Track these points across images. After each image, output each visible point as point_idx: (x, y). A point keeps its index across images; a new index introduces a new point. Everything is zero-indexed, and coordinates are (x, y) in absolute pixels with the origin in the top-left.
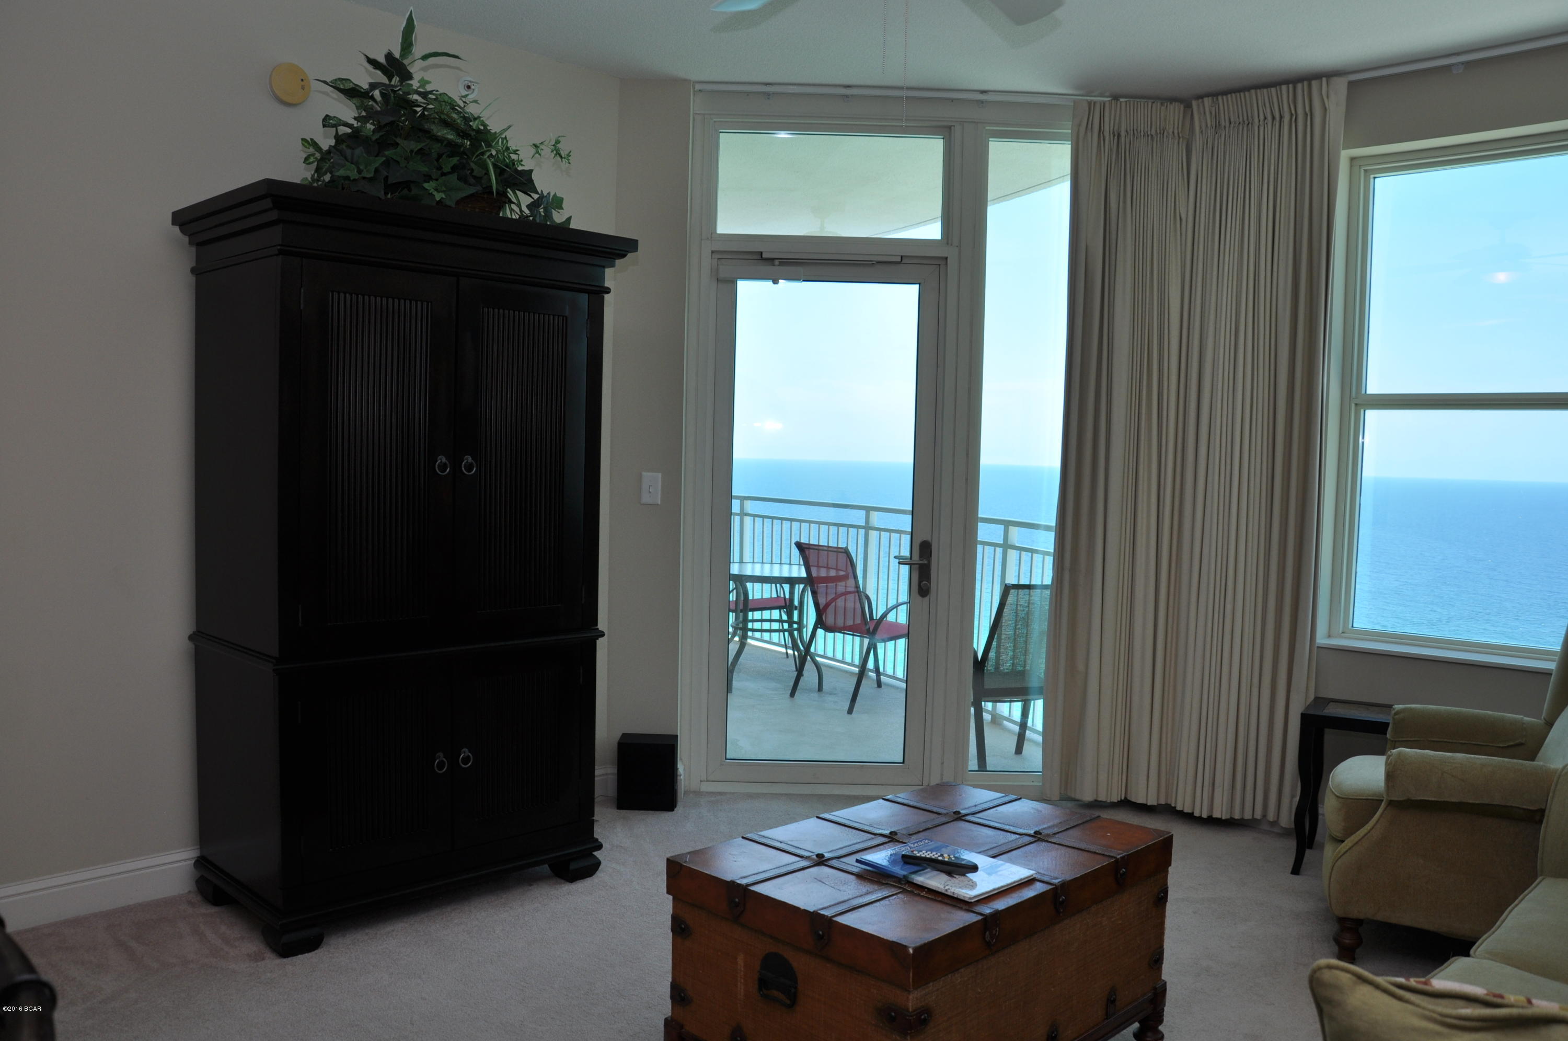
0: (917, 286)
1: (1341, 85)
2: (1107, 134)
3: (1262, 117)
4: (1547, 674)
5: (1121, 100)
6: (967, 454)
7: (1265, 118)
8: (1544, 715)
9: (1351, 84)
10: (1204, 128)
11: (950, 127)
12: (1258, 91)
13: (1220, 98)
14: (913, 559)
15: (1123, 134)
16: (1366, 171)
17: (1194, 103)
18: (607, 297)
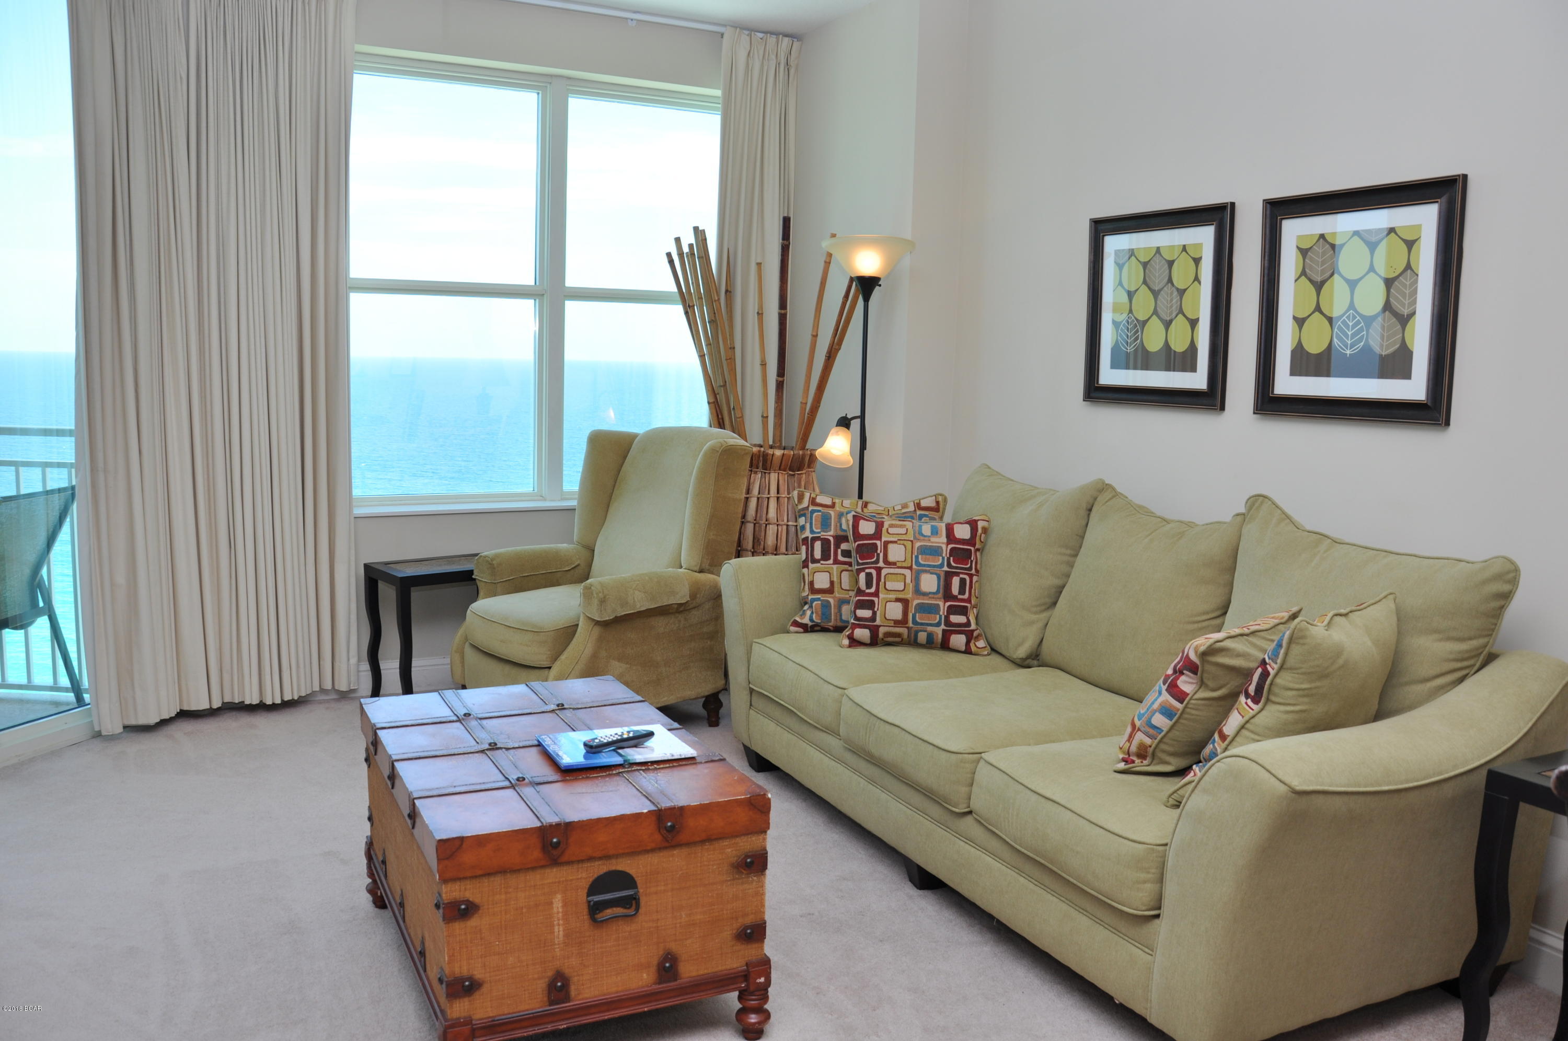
4: (572, 510)
8: (575, 538)
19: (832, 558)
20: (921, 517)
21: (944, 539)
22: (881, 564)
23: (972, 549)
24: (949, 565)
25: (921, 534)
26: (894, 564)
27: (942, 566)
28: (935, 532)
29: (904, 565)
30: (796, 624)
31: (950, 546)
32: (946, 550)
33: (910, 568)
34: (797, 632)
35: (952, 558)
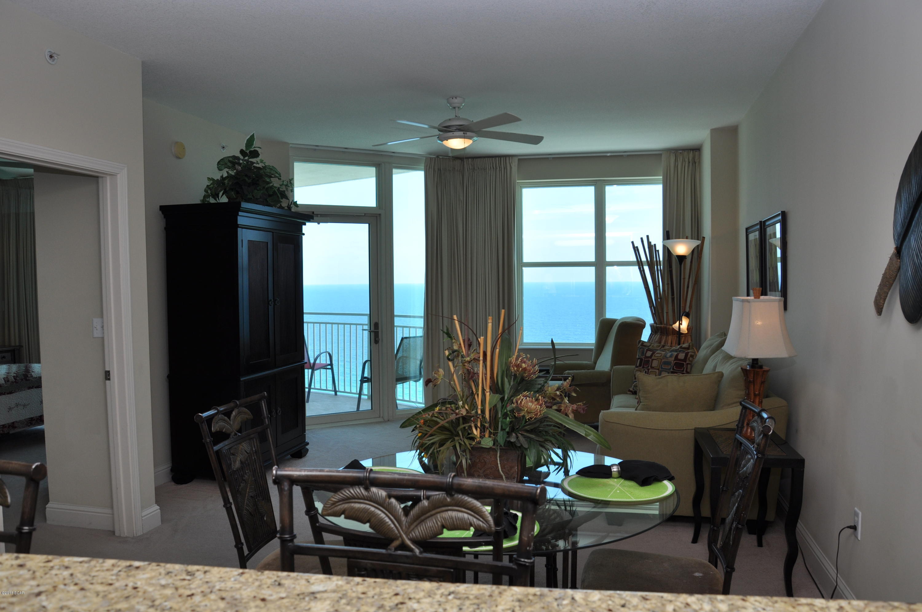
0: (367, 225)
1: (516, 160)
2: (436, 170)
3: (489, 168)
4: (592, 350)
5: (440, 157)
6: (391, 289)
7: (490, 168)
8: (593, 360)
9: (519, 159)
10: (469, 169)
11: (380, 164)
12: (488, 159)
13: (475, 159)
14: (371, 329)
15: (442, 169)
16: (521, 187)
17: (465, 160)
18: (303, 236)
19: (642, 366)
20: (680, 351)
21: (673, 359)
22: (649, 368)
23: (685, 363)
24: (673, 369)
25: (666, 356)
26: (654, 367)
27: (670, 369)
28: (671, 356)
29: (657, 368)
30: (629, 391)
31: (675, 362)
32: (673, 363)
33: (658, 369)
34: (630, 394)
35: (675, 366)
